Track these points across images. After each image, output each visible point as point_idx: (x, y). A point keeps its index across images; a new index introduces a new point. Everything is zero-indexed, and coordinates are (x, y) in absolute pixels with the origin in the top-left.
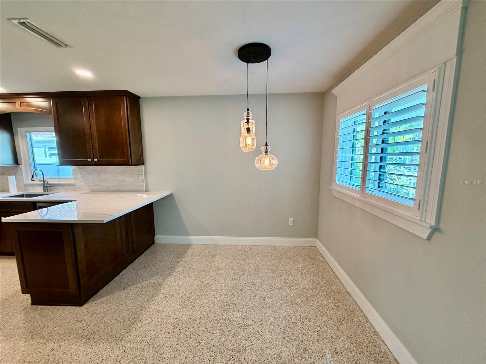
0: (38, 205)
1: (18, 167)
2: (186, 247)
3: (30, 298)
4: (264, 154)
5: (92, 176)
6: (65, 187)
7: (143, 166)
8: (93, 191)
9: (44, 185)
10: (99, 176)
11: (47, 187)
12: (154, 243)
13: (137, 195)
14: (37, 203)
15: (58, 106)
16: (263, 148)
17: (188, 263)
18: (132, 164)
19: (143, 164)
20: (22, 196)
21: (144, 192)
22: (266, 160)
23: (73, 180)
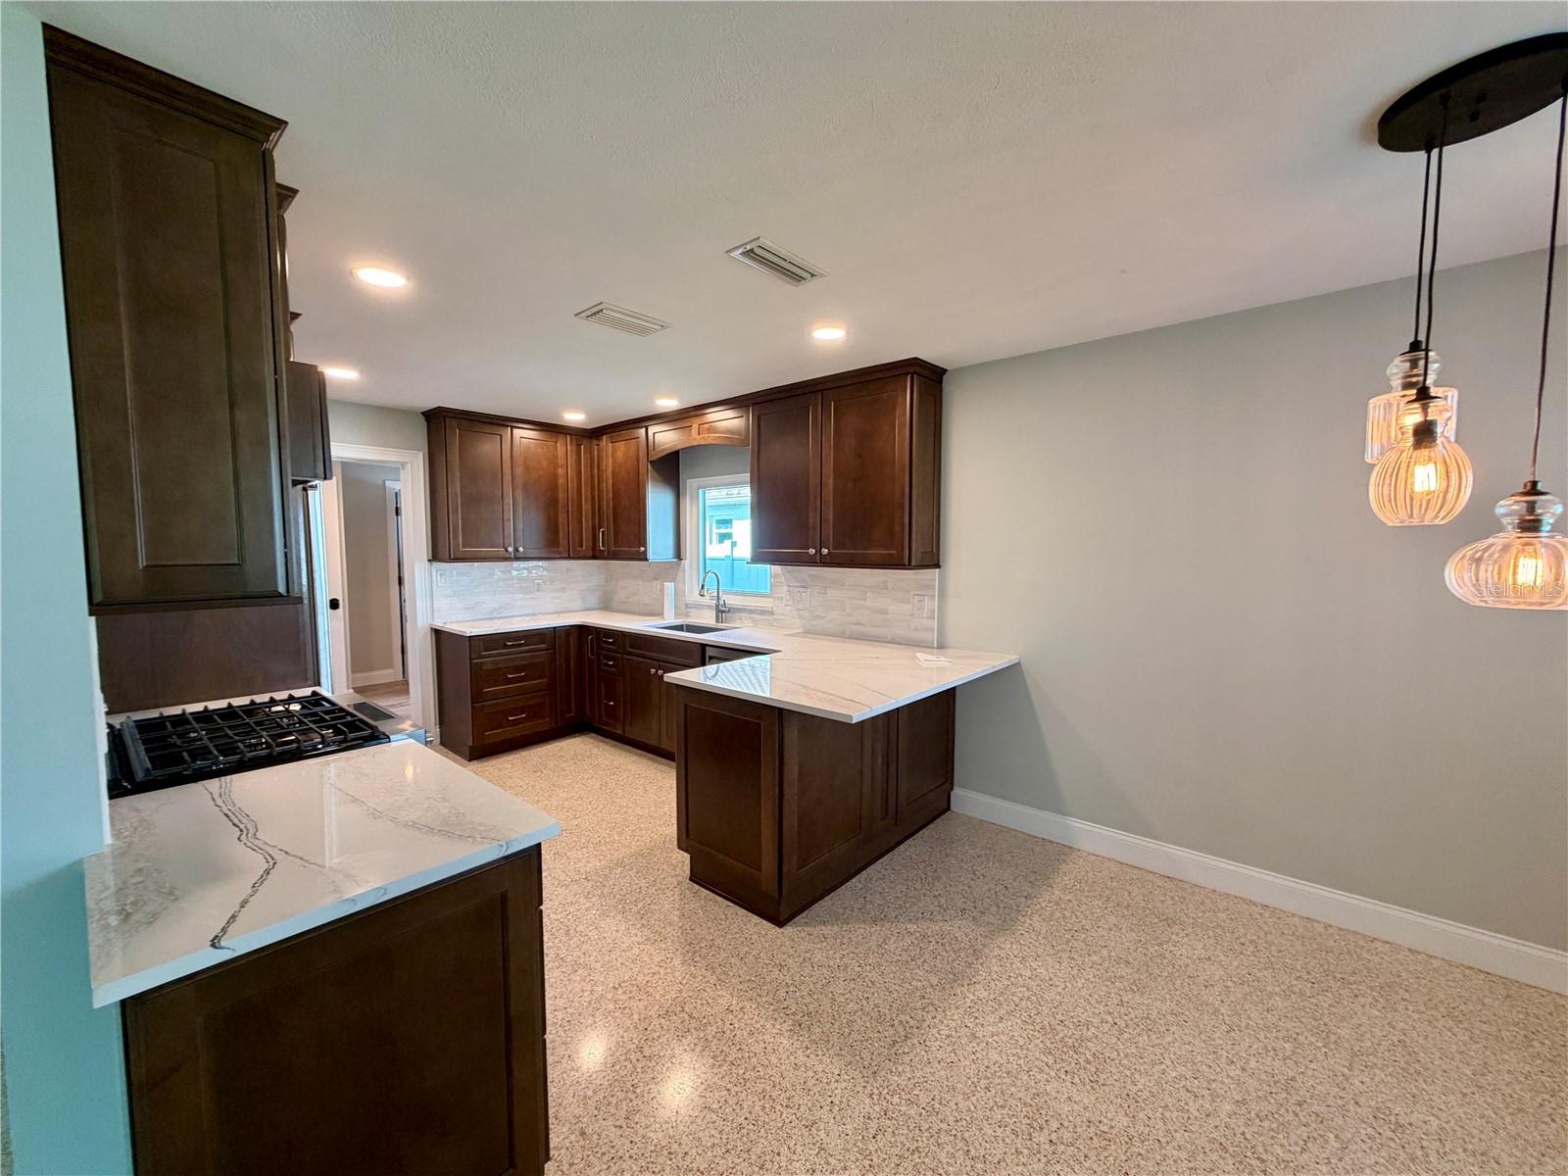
0: (710, 652)
1: (679, 565)
2: (1062, 852)
3: (688, 862)
4: (1511, 534)
5: (808, 594)
6: (753, 616)
7: (937, 570)
8: (809, 632)
9: (717, 606)
10: (825, 593)
11: (723, 612)
12: (948, 808)
13: (918, 654)
14: (708, 648)
15: (762, 425)
16: (1509, 508)
17: (1068, 914)
18: (910, 564)
19: (937, 566)
20: (679, 628)
21: (933, 648)
22: (1522, 561)
23: (771, 599)
